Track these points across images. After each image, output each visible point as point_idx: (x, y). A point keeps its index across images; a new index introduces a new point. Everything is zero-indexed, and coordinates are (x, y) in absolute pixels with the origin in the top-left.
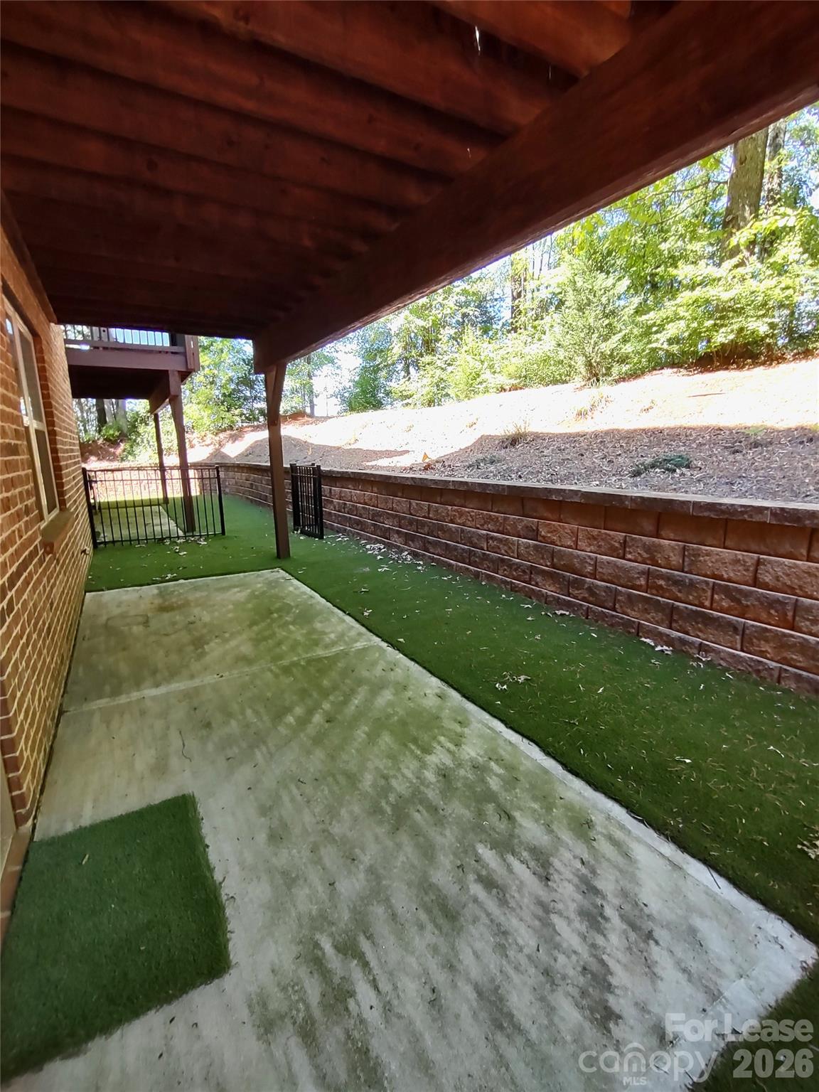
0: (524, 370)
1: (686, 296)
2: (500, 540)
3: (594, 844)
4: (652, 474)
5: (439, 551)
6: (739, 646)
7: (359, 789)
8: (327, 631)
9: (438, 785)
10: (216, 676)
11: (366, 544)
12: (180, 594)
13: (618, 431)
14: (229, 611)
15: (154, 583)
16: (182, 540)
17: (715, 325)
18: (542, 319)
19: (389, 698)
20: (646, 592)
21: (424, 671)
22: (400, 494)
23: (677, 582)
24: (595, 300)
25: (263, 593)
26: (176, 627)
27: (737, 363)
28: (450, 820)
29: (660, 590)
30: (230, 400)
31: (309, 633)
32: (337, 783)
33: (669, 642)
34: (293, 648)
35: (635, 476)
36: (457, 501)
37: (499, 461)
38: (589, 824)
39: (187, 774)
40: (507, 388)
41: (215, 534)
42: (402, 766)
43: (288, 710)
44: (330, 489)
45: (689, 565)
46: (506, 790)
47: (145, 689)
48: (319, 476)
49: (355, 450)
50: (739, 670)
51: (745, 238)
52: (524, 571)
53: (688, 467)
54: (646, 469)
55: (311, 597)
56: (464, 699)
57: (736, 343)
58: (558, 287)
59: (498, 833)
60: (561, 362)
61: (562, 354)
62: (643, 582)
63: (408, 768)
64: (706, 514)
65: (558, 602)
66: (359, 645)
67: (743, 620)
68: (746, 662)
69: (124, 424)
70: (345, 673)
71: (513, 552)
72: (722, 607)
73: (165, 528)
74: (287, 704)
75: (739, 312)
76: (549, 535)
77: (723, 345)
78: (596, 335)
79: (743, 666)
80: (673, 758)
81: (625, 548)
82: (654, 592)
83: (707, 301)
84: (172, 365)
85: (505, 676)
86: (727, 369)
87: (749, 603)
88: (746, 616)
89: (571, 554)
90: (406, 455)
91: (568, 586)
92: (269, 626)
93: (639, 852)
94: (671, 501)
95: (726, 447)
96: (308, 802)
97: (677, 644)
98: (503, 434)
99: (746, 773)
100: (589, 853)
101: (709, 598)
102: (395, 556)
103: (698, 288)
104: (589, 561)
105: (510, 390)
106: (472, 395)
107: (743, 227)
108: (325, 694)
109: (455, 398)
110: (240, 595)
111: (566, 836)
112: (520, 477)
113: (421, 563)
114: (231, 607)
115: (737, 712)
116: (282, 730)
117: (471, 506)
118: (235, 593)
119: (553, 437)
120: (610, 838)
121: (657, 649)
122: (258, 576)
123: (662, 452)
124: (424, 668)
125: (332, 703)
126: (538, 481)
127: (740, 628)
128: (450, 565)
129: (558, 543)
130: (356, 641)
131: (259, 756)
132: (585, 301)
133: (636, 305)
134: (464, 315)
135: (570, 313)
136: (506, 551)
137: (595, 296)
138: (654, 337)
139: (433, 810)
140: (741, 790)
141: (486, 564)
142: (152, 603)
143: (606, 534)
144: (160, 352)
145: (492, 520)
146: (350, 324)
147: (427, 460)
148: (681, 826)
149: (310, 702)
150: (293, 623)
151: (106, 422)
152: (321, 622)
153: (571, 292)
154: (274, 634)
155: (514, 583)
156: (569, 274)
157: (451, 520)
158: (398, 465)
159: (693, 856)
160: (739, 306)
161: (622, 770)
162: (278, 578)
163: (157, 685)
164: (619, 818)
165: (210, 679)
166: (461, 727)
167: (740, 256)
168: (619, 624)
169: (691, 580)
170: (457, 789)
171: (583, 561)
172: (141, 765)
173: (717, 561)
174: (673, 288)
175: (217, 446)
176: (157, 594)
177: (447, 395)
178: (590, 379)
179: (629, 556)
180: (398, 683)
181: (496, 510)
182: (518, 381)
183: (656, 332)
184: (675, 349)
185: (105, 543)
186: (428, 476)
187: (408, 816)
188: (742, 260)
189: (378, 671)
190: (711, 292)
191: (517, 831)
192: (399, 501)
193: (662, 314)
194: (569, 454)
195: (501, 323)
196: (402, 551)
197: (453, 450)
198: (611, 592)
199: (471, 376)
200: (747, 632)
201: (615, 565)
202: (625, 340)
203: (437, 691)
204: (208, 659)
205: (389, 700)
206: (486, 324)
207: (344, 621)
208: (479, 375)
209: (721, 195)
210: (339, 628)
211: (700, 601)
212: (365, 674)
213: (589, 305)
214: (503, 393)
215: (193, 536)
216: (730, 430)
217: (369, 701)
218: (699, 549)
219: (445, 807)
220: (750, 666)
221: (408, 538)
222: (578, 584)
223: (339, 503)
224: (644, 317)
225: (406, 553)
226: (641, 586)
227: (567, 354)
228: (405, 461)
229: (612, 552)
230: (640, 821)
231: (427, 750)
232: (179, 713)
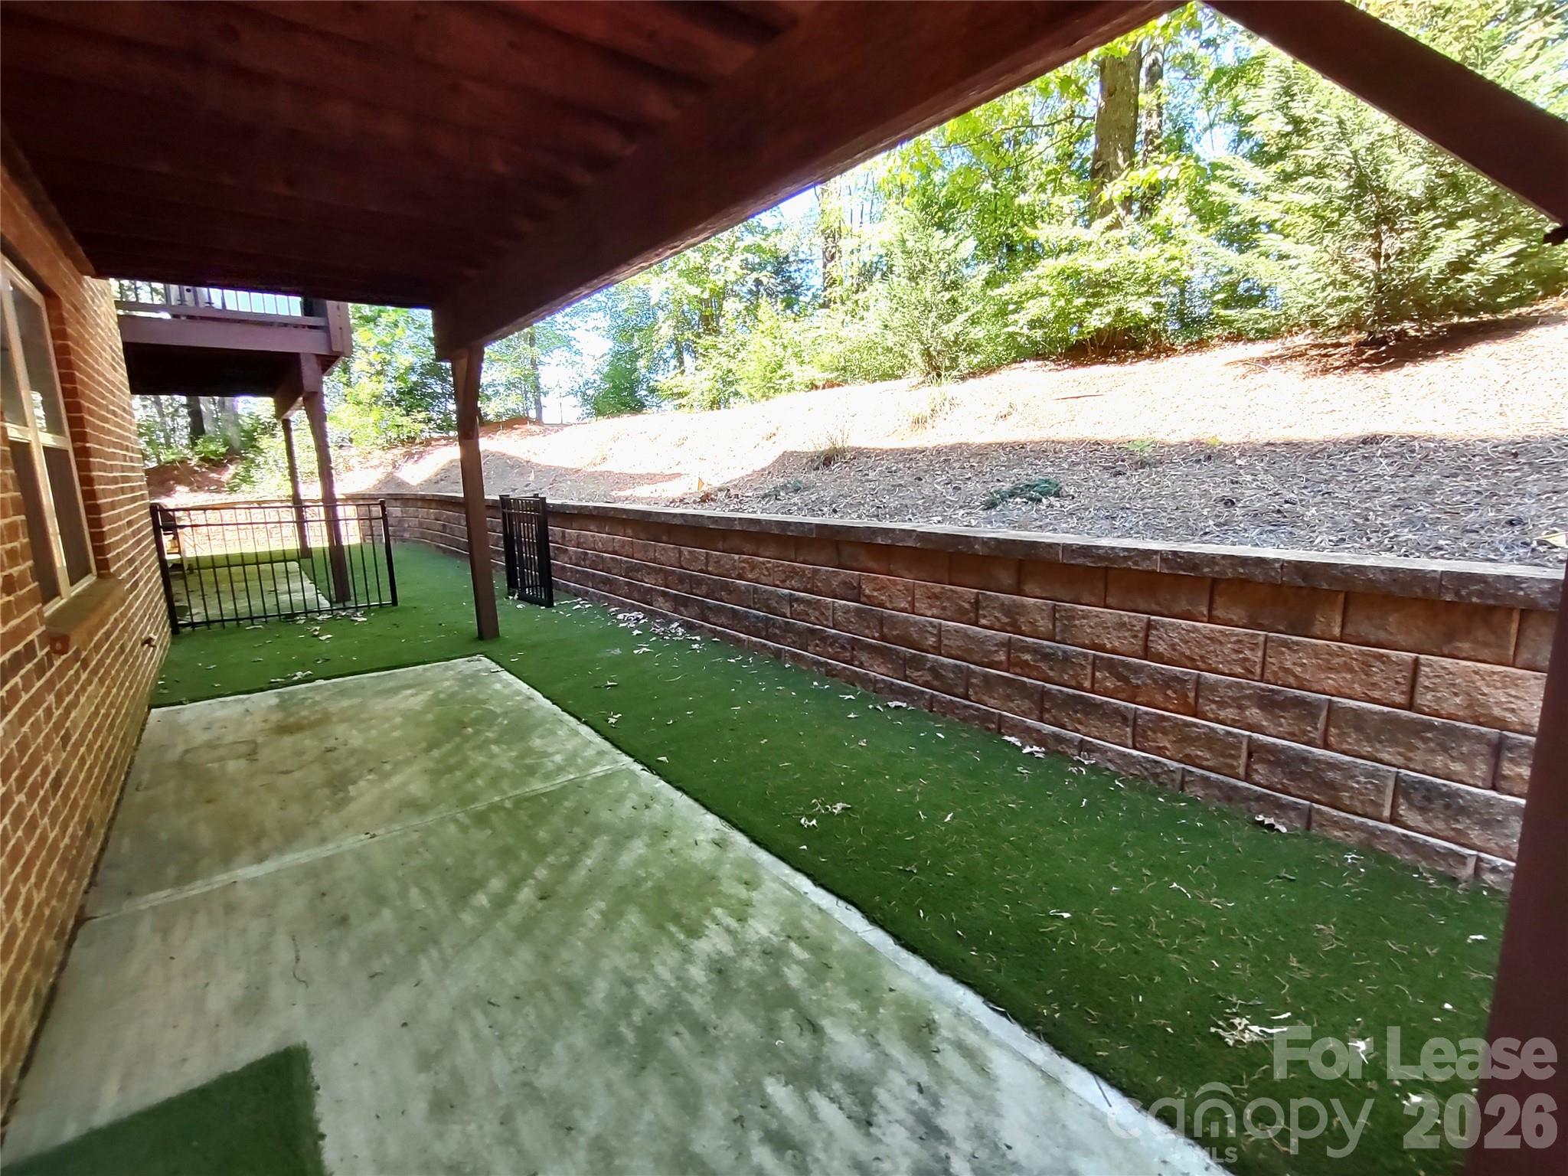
0: (842, 360)
1: (1048, 266)
2: (808, 603)
3: (938, 1057)
4: (1011, 506)
5: (723, 620)
6: (1130, 742)
7: (584, 1007)
8: (550, 750)
9: (710, 987)
10: (363, 837)
11: (618, 612)
12: (316, 703)
13: (968, 445)
14: (394, 728)
15: (272, 686)
16: (326, 616)
17: (1088, 303)
18: (865, 290)
19: (641, 851)
20: (1008, 671)
21: (696, 805)
22: (665, 538)
23: (1046, 656)
24: (931, 266)
25: (452, 695)
26: (304, 758)
27: (1117, 355)
28: (726, 1043)
29: (1026, 668)
30: (411, 398)
31: (522, 756)
32: (551, 999)
33: (1041, 740)
34: (494, 782)
35: (988, 508)
36: (747, 547)
37: (806, 489)
38: (931, 1027)
39: (299, 1011)
40: (820, 384)
41: (381, 605)
42: (655, 962)
43: (480, 884)
44: (563, 532)
45: (1062, 631)
46: (812, 986)
47: (240, 867)
48: (543, 513)
49: (602, 474)
50: (1132, 774)
51: (1119, 193)
52: (843, 647)
53: (1057, 495)
54: (1003, 498)
55: (530, 698)
56: (754, 846)
57: (1115, 328)
58: (882, 246)
59: (797, 1057)
60: (890, 350)
61: (891, 340)
62: (1002, 657)
63: (664, 963)
64: (1080, 561)
65: (891, 690)
66: (598, 770)
67: (1134, 706)
68: (1140, 763)
69: (235, 436)
70: (572, 820)
71: (827, 620)
72: (1106, 688)
73: (297, 597)
74: (477, 874)
75: (1116, 287)
76: (875, 594)
77: (1098, 330)
78: (934, 314)
79: (1137, 769)
80: (1046, 912)
81: (977, 610)
82: (1018, 670)
83: (1077, 273)
84: (306, 345)
85: (815, 805)
86: (1104, 362)
87: (1139, 682)
88: (1138, 700)
89: (906, 620)
90: (676, 481)
91: (903, 666)
92: (458, 748)
93: (1001, 1063)
94: (1034, 544)
95: (1105, 468)
96: (501, 1037)
97: (1051, 742)
98: (812, 450)
99: (1142, 926)
100: (930, 1074)
101: (1089, 676)
102: (660, 630)
103: (1064, 255)
104: (930, 629)
105: (824, 388)
106: (771, 394)
107: (1116, 178)
108: (540, 852)
109: (747, 398)
110: (416, 701)
111: (897, 1050)
112: (835, 511)
113: (698, 638)
114: (398, 720)
115: (1130, 835)
116: (468, 918)
117: (768, 554)
118: (407, 698)
119: (881, 454)
120: (961, 1047)
121: (1025, 751)
122: (447, 668)
123: (1025, 474)
124: (696, 800)
125: (551, 867)
126: (859, 517)
127: (1131, 717)
128: (739, 640)
129: (888, 605)
130: (595, 764)
131: (425, 967)
132: (919, 267)
133: (985, 275)
134: (758, 282)
135: (900, 282)
136: (817, 618)
137: (931, 261)
138: (1012, 318)
139: (700, 1029)
140: (1136, 952)
141: (791, 637)
142: (265, 721)
143: (951, 590)
144: (285, 325)
145: (797, 573)
146: (571, 290)
147: (705, 488)
148: (1057, 1015)
149: (515, 869)
150: (497, 742)
151: (203, 432)
152: (541, 737)
153: (900, 254)
154: (465, 761)
155: (830, 664)
156: (897, 230)
157: (739, 574)
158: (664, 495)
159: (1075, 1060)
160: (1115, 280)
161: (976, 938)
162: (479, 671)
163: (261, 859)
164: (972, 1014)
165: (352, 841)
166: (748, 890)
167: (1114, 214)
168: (975, 717)
169: (1065, 652)
170: (738, 991)
171: (922, 630)
172: (217, 1002)
173: (1097, 625)
174: (1033, 253)
175: (390, 468)
176: (278, 706)
177: (736, 394)
178: (929, 373)
179: (983, 621)
180: (655, 828)
181: (801, 559)
182: (835, 374)
183: (1015, 311)
184: (1038, 335)
185: (193, 625)
186: (706, 511)
187: (660, 1043)
188: (1117, 219)
189: (626, 810)
190: (1078, 260)
191: (825, 1050)
192: (664, 549)
193: (1019, 287)
194: (901, 477)
195: (810, 294)
196: (671, 622)
197: (743, 473)
198: (962, 672)
199: (769, 368)
200: (1140, 722)
201: (966, 635)
202: (974, 321)
203: (715, 836)
204: (353, 808)
205: (640, 855)
206: (790, 295)
207: (577, 733)
208: (780, 366)
209: (1088, 134)
210: (569, 746)
211: (1078, 682)
212: (605, 816)
213: (923, 273)
214: (813, 392)
215: (344, 609)
216: (1111, 444)
217: (609, 860)
218: (1074, 610)
219: (719, 1022)
220: (1146, 769)
221: (679, 603)
222: (916, 663)
223: (576, 552)
224: (997, 291)
225: (676, 624)
226: (1001, 662)
227: (897, 339)
228: (674, 490)
229: (960, 616)
230: (1003, 1014)
231: (695, 932)
232: (295, 904)
